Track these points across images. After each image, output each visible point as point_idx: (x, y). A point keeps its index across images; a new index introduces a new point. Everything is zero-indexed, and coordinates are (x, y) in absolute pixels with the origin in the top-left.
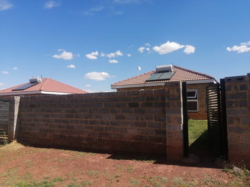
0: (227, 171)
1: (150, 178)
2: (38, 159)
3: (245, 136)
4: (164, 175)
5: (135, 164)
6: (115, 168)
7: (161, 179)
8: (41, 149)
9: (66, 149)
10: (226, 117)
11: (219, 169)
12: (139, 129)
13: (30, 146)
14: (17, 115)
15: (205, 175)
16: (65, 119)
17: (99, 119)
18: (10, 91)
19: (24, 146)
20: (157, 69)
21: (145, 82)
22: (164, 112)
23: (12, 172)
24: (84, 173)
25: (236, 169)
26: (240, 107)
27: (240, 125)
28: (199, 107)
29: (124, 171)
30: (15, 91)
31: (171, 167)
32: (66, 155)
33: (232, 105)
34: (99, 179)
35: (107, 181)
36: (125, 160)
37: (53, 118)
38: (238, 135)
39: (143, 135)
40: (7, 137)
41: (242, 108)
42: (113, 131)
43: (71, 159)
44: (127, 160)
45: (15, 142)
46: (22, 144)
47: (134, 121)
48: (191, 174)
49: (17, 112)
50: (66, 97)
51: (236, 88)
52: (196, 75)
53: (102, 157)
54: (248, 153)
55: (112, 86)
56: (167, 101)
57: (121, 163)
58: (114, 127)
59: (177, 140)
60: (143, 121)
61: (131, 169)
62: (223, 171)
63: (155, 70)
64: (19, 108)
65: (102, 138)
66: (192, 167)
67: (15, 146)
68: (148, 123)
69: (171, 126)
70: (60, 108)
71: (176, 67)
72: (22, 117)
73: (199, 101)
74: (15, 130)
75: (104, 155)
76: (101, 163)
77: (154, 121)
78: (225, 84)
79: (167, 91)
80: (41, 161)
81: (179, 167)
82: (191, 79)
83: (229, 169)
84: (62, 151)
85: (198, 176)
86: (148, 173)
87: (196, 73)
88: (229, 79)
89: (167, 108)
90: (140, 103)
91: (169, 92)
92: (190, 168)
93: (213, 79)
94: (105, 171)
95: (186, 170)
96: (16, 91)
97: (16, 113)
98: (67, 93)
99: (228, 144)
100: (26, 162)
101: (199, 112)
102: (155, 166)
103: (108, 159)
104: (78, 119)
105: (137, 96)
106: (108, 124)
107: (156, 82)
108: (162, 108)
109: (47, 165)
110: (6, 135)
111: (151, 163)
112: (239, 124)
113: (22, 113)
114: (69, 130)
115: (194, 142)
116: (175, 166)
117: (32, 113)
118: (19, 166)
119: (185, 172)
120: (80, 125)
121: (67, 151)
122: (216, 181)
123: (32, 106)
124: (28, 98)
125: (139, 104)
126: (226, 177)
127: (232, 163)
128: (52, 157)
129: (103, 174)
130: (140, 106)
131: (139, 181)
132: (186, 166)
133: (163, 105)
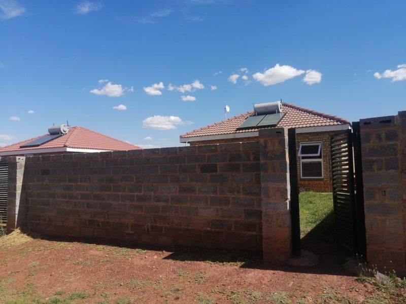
0: (364, 280)
1: (232, 292)
2: (51, 260)
3: (396, 221)
4: (255, 288)
5: (210, 269)
6: (174, 276)
7: (250, 294)
8: (58, 243)
9: (98, 243)
10: (363, 187)
11: (351, 277)
12: (217, 209)
13: (42, 239)
14: (21, 188)
15: (327, 288)
16: (98, 193)
17: (152, 193)
18: (17, 147)
19: (32, 239)
20: (255, 109)
21: (236, 131)
22: (258, 180)
23: (4, 283)
24: (122, 284)
25: (380, 277)
26: (386, 170)
27: (386, 202)
28: (325, 171)
29: (189, 280)
30: (25, 149)
31: (269, 273)
32: (98, 253)
33: (373, 167)
34: (146, 295)
35: (159, 299)
36: (194, 260)
37: (78, 192)
38: (383, 218)
39: (225, 219)
40: (4, 223)
41: (389, 171)
42: (176, 212)
43: (105, 259)
44: (197, 261)
45: (17, 232)
46: (28, 235)
47: (209, 196)
48: (303, 286)
49: (22, 182)
50: (99, 157)
51: (379, 137)
52: (319, 117)
53: (155, 257)
54: (400, 249)
55: (181, 137)
56: (262, 161)
57: (186, 267)
58: (177, 205)
59: (280, 226)
60: (225, 196)
61: (202, 278)
62: (357, 280)
63: (252, 111)
64: (24, 176)
65: (159, 225)
66: (305, 274)
67: (18, 238)
68: (233, 198)
69: (270, 204)
70: (90, 175)
71: (286, 106)
72: (29, 191)
73: (324, 161)
74: (17, 212)
75: (160, 252)
76: (154, 267)
77: (242, 196)
78: (361, 131)
79: (263, 145)
80: (54, 264)
81: (282, 272)
82: (312, 125)
83: (368, 276)
84: (92, 246)
85: (313, 288)
86: (228, 285)
87: (320, 115)
88: (367, 122)
89: (262, 174)
90: (219, 165)
91: (266, 145)
92: (302, 275)
93: (347, 125)
94: (157, 281)
95: (294, 279)
96: (27, 149)
97: (19, 183)
98: (101, 149)
99: (366, 233)
100: (30, 265)
101: (325, 180)
102: (242, 272)
103: (166, 260)
104: (118, 193)
105: (213, 153)
106: (166, 201)
107: (253, 130)
108: (255, 173)
109: (63, 270)
110: (3, 220)
111: (236, 267)
112: (385, 200)
113: (29, 184)
114: (104, 211)
115: (312, 231)
116: (276, 272)
117: (45, 183)
118: (18, 272)
119: (292, 282)
120: (122, 203)
121: (101, 247)
122: (344, 298)
123: (45, 172)
124: (38, 158)
125: (218, 167)
126: (361, 291)
127: (374, 266)
128: (74, 256)
129: (154, 286)
130: (218, 170)
131: (213, 299)
132: (295, 272)
133: (256, 168)
